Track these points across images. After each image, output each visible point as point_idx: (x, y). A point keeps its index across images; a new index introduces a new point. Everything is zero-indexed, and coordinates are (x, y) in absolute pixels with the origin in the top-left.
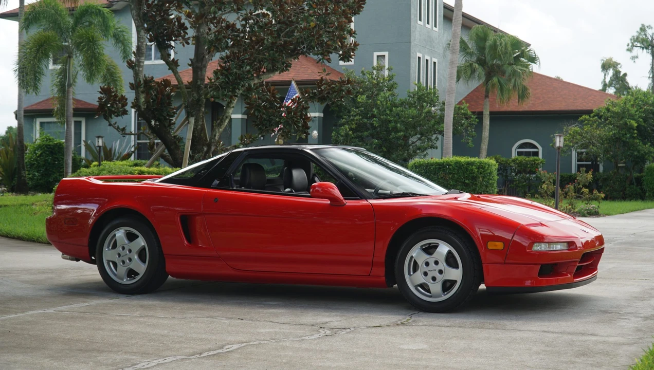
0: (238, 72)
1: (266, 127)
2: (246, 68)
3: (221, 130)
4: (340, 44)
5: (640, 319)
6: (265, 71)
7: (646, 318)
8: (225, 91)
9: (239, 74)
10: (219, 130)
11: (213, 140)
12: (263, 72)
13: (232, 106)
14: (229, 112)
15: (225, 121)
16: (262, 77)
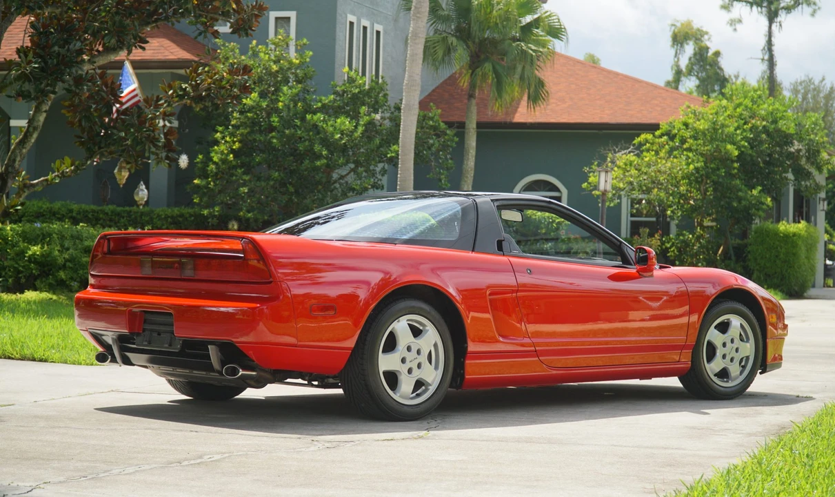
0: (63, 51)
1: (100, 148)
2: (75, 45)
3: (24, 151)
4: (234, 6)
5: (741, 435)
6: (101, 49)
7: (750, 435)
8: (41, 83)
9: (63, 55)
10: (21, 150)
11: (10, 169)
12: (98, 51)
13: (44, 109)
14: (39, 120)
15: (31, 135)
16: (96, 60)
